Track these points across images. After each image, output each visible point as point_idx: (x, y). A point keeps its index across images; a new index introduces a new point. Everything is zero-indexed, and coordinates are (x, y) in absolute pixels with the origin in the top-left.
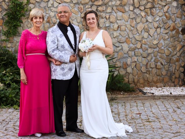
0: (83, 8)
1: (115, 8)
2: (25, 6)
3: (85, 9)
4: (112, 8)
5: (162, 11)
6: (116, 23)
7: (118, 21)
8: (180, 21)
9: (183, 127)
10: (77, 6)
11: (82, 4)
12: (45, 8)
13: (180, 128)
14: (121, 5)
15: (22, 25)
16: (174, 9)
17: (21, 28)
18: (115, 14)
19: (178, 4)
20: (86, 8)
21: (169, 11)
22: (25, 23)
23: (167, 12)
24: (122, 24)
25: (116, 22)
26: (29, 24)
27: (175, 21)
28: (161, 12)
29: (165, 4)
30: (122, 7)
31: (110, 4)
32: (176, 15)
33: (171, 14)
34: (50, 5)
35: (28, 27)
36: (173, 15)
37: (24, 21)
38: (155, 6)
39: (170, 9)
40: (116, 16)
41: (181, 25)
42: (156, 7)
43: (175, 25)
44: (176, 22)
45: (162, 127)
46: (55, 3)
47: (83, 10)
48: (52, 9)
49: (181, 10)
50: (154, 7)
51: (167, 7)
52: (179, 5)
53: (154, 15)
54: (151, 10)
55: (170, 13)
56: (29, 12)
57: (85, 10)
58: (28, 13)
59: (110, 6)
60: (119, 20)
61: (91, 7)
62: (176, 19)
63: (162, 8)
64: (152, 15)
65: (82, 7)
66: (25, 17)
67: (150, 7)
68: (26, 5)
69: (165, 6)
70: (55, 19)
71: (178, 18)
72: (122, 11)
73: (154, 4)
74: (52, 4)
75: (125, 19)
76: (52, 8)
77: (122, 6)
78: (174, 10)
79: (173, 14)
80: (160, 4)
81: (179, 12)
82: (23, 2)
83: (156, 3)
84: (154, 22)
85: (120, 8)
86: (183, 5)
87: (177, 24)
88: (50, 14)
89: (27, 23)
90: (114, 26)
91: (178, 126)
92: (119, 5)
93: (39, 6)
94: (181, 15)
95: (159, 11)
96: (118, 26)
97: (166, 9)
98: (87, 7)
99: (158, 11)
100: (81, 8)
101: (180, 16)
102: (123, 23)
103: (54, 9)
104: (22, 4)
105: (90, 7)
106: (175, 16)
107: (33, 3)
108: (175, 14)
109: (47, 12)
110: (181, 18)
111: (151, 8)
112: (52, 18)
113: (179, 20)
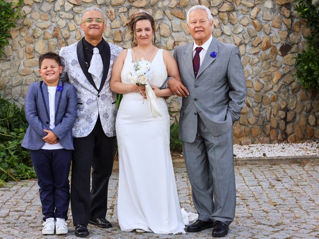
0: (115, 12)
1: (168, 12)
2: (16, 9)
3: (117, 13)
4: (164, 12)
5: (248, 16)
6: (170, 38)
7: (173, 34)
8: (279, 33)
9: (288, 215)
10: (104, 8)
11: (113, 6)
12: (49, 12)
13: (283, 216)
14: (178, 6)
15: (10, 41)
16: (268, 13)
17: (10, 47)
18: (168, 22)
19: (274, 5)
20: (119, 11)
21: (259, 16)
22: (16, 39)
23: (256, 18)
24: (180, 39)
25: (171, 35)
26: (22, 40)
27: (270, 33)
28: (245, 18)
29: (251, 5)
30: (180, 11)
31: (160, 5)
32: (270, 23)
33: (263, 21)
34: (57, 8)
35: (21, 45)
36: (266, 23)
37: (13, 35)
38: (236, 8)
39: (261, 12)
40: (170, 25)
41: (279, 40)
42: (238, 10)
43: (270, 39)
44: (271, 35)
45: (252, 214)
46: (67, 3)
47: (114, 16)
48: (62, 15)
49: (279, 14)
50: (234, 10)
51: (255, 10)
52: (277, 7)
53: (234, 23)
54: (228, 15)
55: (261, 19)
56: (22, 20)
57: (117, 15)
58: (20, 22)
59: (159, 8)
60: (175, 32)
61: (128, 10)
62: (270, 30)
63: (248, 12)
64: (231, 23)
65: (113, 10)
66: (16, 28)
67: (227, 9)
68: (17, 7)
69: (253, 8)
70: (67, 32)
71: (275, 27)
72: (180, 17)
73: (235, 5)
74: (61, 6)
75: (186, 31)
76: (61, 13)
77: (181, 9)
78: (269, 15)
79: (266, 21)
80: (244, 5)
81: (276, 18)
82: (11, 3)
83: (238, 3)
84: (234, 36)
85: (176, 11)
86: (282, 5)
87: (274, 38)
88: (58, 23)
89: (19, 38)
90: (168, 43)
91: (279, 212)
92: (176, 6)
93: (40, 9)
94: (279, 22)
95: (243, 16)
96: (173, 42)
97: (254, 12)
98: (121, 10)
99: (241, 16)
100: (111, 12)
101: (277, 25)
102: (183, 37)
103: (64, 15)
104: (11, 6)
105: (125, 10)
106: (269, 25)
107: (29, 4)
108: (269, 20)
109: (54, 20)
110: (280, 28)
111: (229, 12)
112: (61, 30)
113: (276, 30)
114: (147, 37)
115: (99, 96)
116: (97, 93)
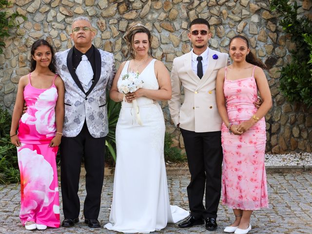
0: (106, 23)
1: (157, 24)
2: (9, 19)
3: (108, 25)
4: (153, 25)
5: (235, 30)
6: (158, 49)
7: (162, 46)
8: (264, 46)
9: (263, 220)
10: (95, 20)
11: (104, 18)
12: (42, 23)
13: (259, 220)
14: (167, 19)
15: (4, 50)
16: (255, 27)
17: (3, 55)
18: (157, 34)
19: (260, 19)
20: (110, 23)
21: (245, 29)
22: (9, 48)
23: (242, 32)
24: (169, 51)
25: (159, 46)
26: (15, 49)
27: (256, 46)
28: (232, 31)
29: (239, 19)
30: (169, 23)
31: (149, 17)
32: (257, 36)
33: (250, 35)
34: (50, 18)
35: (13, 54)
36: (252, 37)
37: (7, 43)
38: (224, 22)
39: (248, 26)
40: (159, 37)
41: (265, 53)
42: (225, 24)
43: (256, 52)
44: (257, 49)
45: (229, 218)
46: (59, 14)
47: (104, 28)
48: (54, 25)
49: (265, 28)
50: (221, 24)
51: (242, 24)
52: (263, 21)
53: (221, 36)
54: (216, 29)
55: (248, 33)
56: (15, 30)
57: (108, 27)
58: (13, 31)
59: (149, 21)
60: (163, 44)
61: (119, 22)
62: (257, 43)
63: (235, 25)
64: (218, 36)
65: (104, 21)
66: (10, 38)
67: (215, 23)
68: (11, 17)
69: (240, 21)
70: (58, 42)
71: (261, 41)
72: (169, 30)
73: (222, 19)
74: (53, 17)
75: (174, 43)
76: (53, 23)
77: (170, 22)
78: (255, 29)
79: (252, 35)
80: (231, 19)
81: (262, 32)
82: (5, 12)
83: (225, 17)
84: (221, 48)
85: (165, 24)
86: (268, 20)
87: (260, 52)
88: (51, 33)
89: (12, 47)
90: (156, 54)
91: (255, 217)
92: (165, 19)
93: (33, 19)
94: (265, 36)
95: (230, 29)
96: (162, 53)
97: (240, 26)
98: (111, 21)
99: (228, 30)
100: (102, 24)
101: (263, 38)
102: (171, 49)
103: (56, 25)
104: (5, 15)
105: (116, 21)
106: (255, 38)
107: (23, 14)
108: (255, 34)
109: (46, 30)
110: (265, 41)
111: (216, 25)
112: (53, 40)
113: (262, 44)
114: (144, 49)
115: (86, 99)
116: (85, 96)
